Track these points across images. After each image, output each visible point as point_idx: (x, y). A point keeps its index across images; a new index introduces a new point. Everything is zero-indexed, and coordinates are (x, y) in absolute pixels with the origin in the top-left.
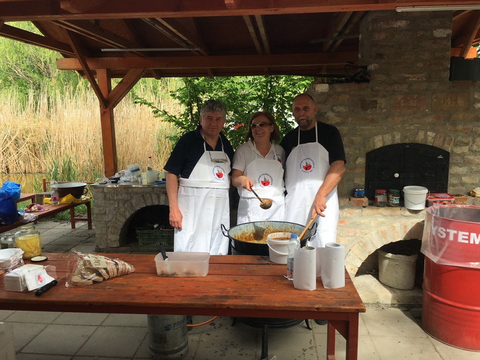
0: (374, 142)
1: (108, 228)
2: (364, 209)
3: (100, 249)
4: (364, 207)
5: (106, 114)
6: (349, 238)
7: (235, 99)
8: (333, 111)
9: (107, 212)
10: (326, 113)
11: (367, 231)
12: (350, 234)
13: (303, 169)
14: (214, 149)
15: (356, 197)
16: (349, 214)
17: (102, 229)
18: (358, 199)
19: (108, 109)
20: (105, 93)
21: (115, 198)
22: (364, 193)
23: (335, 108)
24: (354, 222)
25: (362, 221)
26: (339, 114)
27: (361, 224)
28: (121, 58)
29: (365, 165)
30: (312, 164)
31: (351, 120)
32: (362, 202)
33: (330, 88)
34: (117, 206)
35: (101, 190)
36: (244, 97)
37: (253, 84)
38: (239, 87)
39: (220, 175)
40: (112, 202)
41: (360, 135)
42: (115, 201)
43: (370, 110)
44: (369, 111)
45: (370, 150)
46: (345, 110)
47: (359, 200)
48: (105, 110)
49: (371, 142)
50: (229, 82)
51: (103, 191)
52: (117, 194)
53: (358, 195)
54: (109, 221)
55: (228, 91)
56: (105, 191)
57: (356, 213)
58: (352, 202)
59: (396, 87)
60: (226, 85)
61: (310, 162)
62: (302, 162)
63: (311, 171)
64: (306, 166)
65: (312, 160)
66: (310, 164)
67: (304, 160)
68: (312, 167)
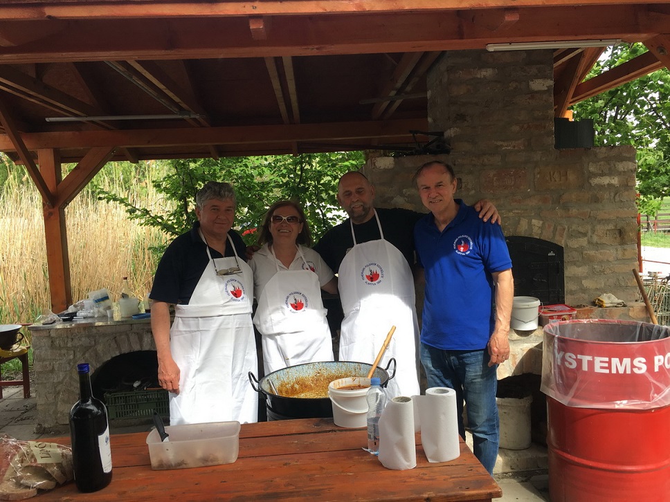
1: (59, 393)
3: (45, 428)
5: (52, 217)
7: (250, 188)
8: (402, 195)
9: (56, 369)
10: (392, 198)
13: (366, 280)
14: (223, 254)
17: (48, 395)
19: (56, 209)
20: (51, 186)
21: (69, 345)
23: (404, 190)
26: (410, 199)
28: (77, 133)
30: (379, 272)
33: (396, 163)
34: (72, 357)
35: (45, 334)
36: (264, 186)
37: (275, 167)
38: (254, 172)
39: (237, 294)
40: (64, 351)
42: (68, 349)
48: (51, 210)
50: (241, 166)
51: (50, 335)
52: (72, 339)
54: (59, 383)
55: (240, 178)
56: (53, 334)
59: (486, 160)
60: (237, 171)
61: (375, 269)
62: (364, 269)
63: (379, 282)
64: (371, 274)
65: (379, 266)
66: (376, 272)
67: (366, 266)
68: (380, 276)
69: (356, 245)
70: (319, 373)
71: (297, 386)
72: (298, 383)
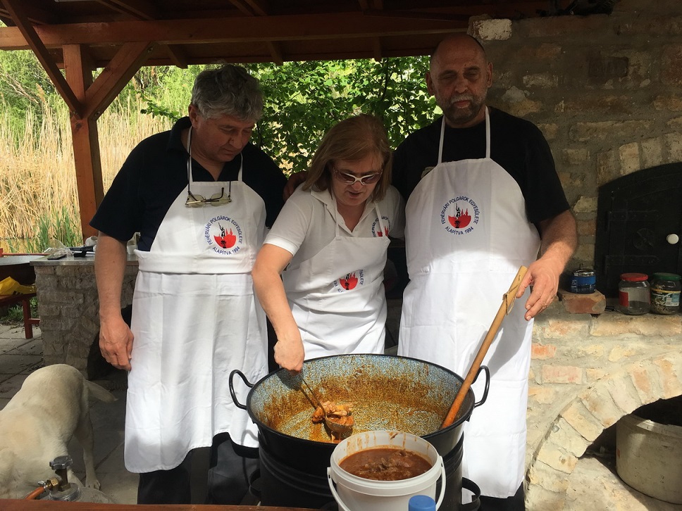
0: (618, 159)
1: (67, 344)
2: (594, 320)
4: (596, 315)
5: (80, 129)
6: (558, 388)
8: (521, 86)
9: (64, 315)
10: (504, 91)
11: (600, 373)
12: (560, 380)
13: (448, 224)
15: (575, 292)
16: (557, 333)
17: (55, 345)
18: (580, 296)
19: (85, 120)
21: (78, 286)
22: (593, 281)
23: (525, 78)
24: (569, 351)
25: (590, 348)
26: (535, 93)
27: (587, 355)
29: (594, 215)
30: (471, 213)
31: (566, 108)
32: (592, 303)
33: (514, 29)
34: (81, 301)
35: (50, 271)
39: (225, 242)
40: (72, 294)
41: (585, 143)
42: (77, 291)
43: (611, 81)
44: (608, 85)
45: (608, 178)
46: (550, 83)
47: (584, 300)
48: (80, 121)
49: (612, 159)
51: (55, 273)
52: (81, 280)
53: (579, 287)
54: (68, 332)
56: (59, 272)
57: (575, 330)
58: (566, 304)
59: (675, 26)
61: (466, 207)
62: (447, 205)
63: (469, 230)
64: (457, 215)
65: (472, 203)
66: (467, 213)
67: (450, 202)
68: (473, 219)
69: (440, 164)
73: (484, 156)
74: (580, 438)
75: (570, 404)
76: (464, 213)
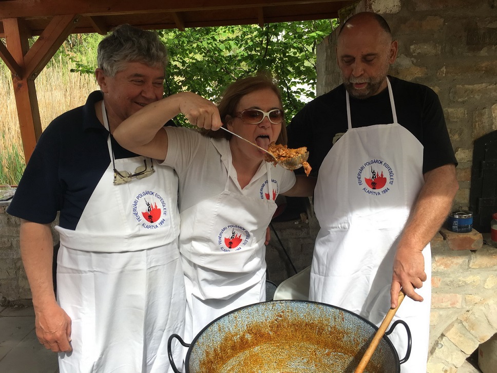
0: (490, 116)
2: (473, 255)
4: (474, 251)
5: (21, 89)
6: (441, 312)
8: (408, 54)
11: (477, 298)
12: (444, 305)
13: (365, 185)
15: (456, 231)
16: (442, 267)
17: (9, 271)
18: (462, 236)
19: (25, 81)
20: (17, 56)
22: (471, 222)
23: (412, 47)
24: (452, 282)
25: (470, 279)
26: (420, 61)
27: (466, 284)
29: (471, 164)
30: (386, 175)
31: (447, 73)
32: (471, 241)
41: (463, 102)
43: (485, 49)
44: (483, 52)
45: (482, 133)
46: (434, 51)
47: (465, 239)
48: (20, 82)
49: (486, 116)
53: (459, 228)
57: (457, 264)
58: (450, 242)
60: (205, 44)
61: (380, 170)
62: (362, 168)
63: (385, 191)
64: (373, 177)
65: (386, 165)
66: (382, 175)
67: (366, 164)
68: (388, 180)
69: (351, 130)
70: (281, 316)
71: (249, 337)
72: (250, 331)
73: (392, 122)
74: (460, 353)
75: (452, 325)
76: (380, 175)
